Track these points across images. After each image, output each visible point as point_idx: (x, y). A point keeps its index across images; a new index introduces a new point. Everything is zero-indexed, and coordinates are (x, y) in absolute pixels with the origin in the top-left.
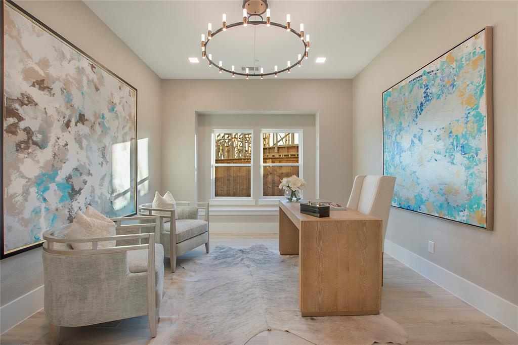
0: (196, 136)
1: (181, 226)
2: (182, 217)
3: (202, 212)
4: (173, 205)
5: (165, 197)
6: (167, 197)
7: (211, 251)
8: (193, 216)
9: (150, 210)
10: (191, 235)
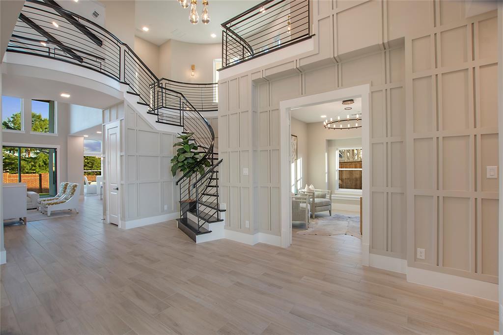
0: (326, 154)
1: (317, 200)
2: (318, 197)
3: (328, 196)
4: (313, 191)
5: (310, 187)
6: (311, 187)
7: (332, 215)
8: (323, 196)
9: (304, 192)
10: (321, 205)
